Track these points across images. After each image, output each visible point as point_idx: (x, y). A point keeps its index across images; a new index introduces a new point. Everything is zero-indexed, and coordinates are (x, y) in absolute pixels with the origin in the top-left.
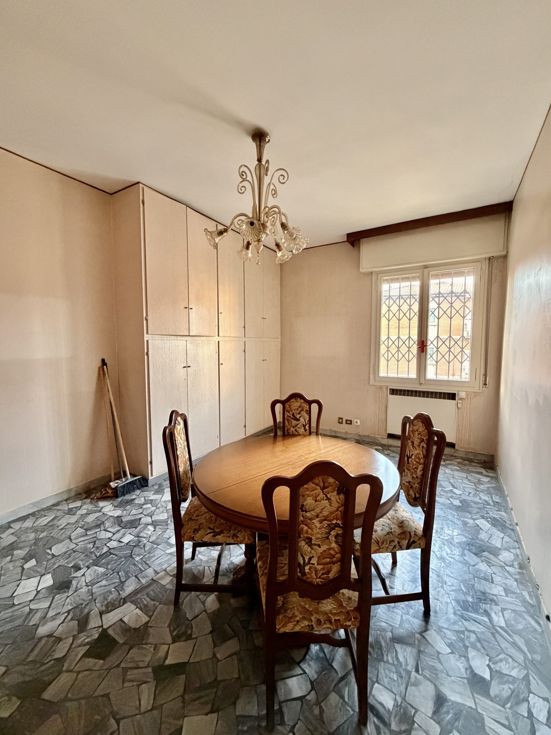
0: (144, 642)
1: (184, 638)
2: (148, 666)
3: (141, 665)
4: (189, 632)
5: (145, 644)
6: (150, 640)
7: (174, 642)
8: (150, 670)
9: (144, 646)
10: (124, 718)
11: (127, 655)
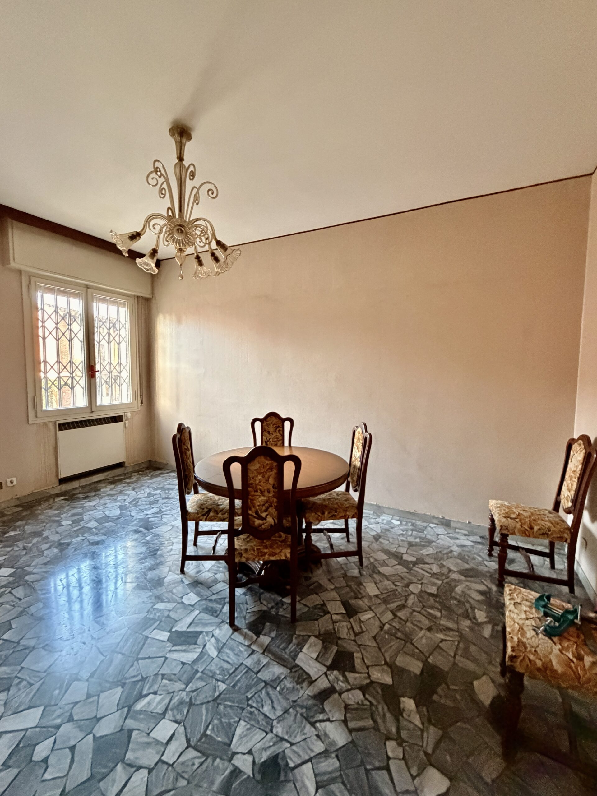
0: (333, 631)
1: (325, 608)
2: (350, 622)
3: (349, 626)
4: (319, 606)
5: (334, 629)
6: (331, 627)
7: (329, 612)
8: (352, 620)
9: (336, 630)
10: (381, 622)
11: (345, 639)
